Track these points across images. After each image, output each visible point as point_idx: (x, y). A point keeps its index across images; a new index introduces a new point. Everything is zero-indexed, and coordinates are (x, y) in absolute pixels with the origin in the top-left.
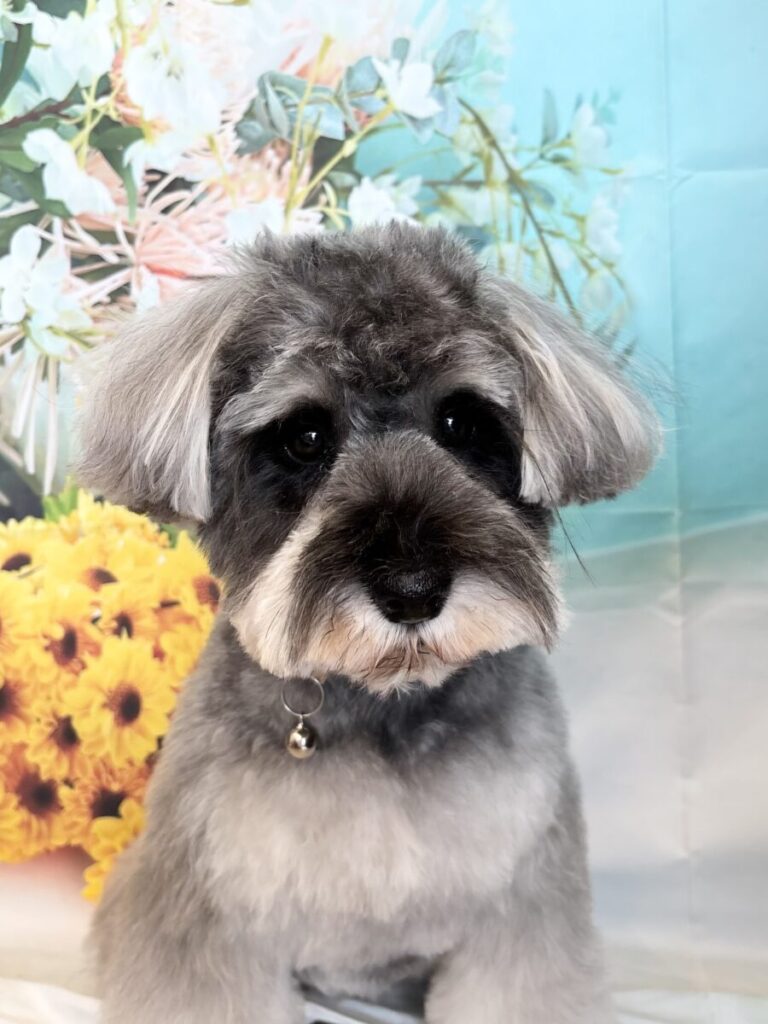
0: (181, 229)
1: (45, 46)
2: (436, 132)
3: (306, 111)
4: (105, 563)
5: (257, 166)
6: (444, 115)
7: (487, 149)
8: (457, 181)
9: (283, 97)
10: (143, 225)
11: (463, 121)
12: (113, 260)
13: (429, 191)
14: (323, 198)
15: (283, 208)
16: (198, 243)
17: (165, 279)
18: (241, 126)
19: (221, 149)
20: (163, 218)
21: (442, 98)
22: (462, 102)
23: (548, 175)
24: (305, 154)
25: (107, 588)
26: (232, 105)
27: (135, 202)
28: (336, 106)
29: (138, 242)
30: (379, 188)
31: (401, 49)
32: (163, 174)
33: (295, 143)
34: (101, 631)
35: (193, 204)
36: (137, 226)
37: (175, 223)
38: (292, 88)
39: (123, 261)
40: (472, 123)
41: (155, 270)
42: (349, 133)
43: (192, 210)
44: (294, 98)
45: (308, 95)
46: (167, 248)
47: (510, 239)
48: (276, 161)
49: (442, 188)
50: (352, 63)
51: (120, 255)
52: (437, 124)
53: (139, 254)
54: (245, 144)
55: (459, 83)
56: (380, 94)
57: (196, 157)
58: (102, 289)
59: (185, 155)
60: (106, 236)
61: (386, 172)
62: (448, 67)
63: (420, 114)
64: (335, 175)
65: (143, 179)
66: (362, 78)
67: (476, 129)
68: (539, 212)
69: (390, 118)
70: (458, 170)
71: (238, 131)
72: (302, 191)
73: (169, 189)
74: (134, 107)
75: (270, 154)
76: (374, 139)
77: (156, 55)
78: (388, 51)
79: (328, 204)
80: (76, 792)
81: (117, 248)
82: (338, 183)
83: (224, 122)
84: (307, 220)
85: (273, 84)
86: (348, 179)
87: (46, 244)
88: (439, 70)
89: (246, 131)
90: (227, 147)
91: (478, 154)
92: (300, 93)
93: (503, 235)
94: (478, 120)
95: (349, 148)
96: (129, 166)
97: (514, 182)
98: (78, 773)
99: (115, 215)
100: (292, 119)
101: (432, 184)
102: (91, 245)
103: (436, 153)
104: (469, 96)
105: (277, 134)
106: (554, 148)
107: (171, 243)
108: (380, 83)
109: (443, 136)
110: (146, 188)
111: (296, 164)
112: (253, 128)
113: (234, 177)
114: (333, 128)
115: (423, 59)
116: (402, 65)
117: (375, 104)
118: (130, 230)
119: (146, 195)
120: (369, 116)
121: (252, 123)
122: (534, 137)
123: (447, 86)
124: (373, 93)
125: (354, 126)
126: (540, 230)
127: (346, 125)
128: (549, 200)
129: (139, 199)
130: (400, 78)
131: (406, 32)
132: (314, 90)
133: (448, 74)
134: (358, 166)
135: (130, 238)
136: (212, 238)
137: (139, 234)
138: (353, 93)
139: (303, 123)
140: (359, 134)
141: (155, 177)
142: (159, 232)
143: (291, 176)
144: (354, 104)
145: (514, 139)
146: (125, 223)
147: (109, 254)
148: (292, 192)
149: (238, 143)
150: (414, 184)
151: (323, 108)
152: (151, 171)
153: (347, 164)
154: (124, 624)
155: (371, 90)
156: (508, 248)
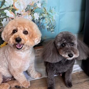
1: (7, 2)
13: (40, 14)
23: (50, 13)
28: (33, 7)
32: (19, 13)
35: (21, 16)
52: (41, 8)
54: (26, 11)
57: (22, 12)
61: (37, 12)
67: (44, 9)
68: (49, 16)
70: (43, 12)
74: (16, 8)
77: (18, 3)
79: (32, 15)
83: (24, 9)
85: (28, 6)
87: (7, 20)
88: (41, 4)
97: (47, 13)
99: (14, 17)
104: (44, 6)
110: (17, 15)
111: (30, 12)
122: (49, 10)
130: (38, 4)
131: (39, 1)
139: (30, 9)
156: (47, 19)
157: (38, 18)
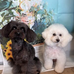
1: (14, 3)
8: (44, 14)
11: (44, 10)
12: (19, 20)
21: (43, 8)
23: (50, 14)
24: (34, 12)
27: (21, 16)
30: (39, 15)
31: (41, 5)
35: (26, 16)
44: (34, 8)
50: (38, 6)
53: (21, 20)
56: (39, 8)
59: (25, 12)
60: (19, 18)
61: (39, 13)
63: (42, 9)
65: (22, 14)
68: (49, 16)
69: (40, 10)
71: (29, 11)
72: (34, 15)
73: (24, 15)
74: (21, 8)
75: (32, 12)
77: (23, 4)
85: (32, 7)
86: (37, 14)
87: (14, 18)
88: (43, 6)
91: (45, 12)
97: (47, 14)
100: (33, 10)
102: (17, 19)
103: (42, 12)
106: (50, 12)
114: (36, 10)
118: (21, 18)
122: (49, 11)
128: (50, 16)
130: (41, 7)
131: (41, 3)
138: (37, 8)
140: (38, 11)
142: (23, 18)
147: (19, 19)
150: (41, 14)
153: (37, 13)
156: (47, 19)
157: (40, 18)
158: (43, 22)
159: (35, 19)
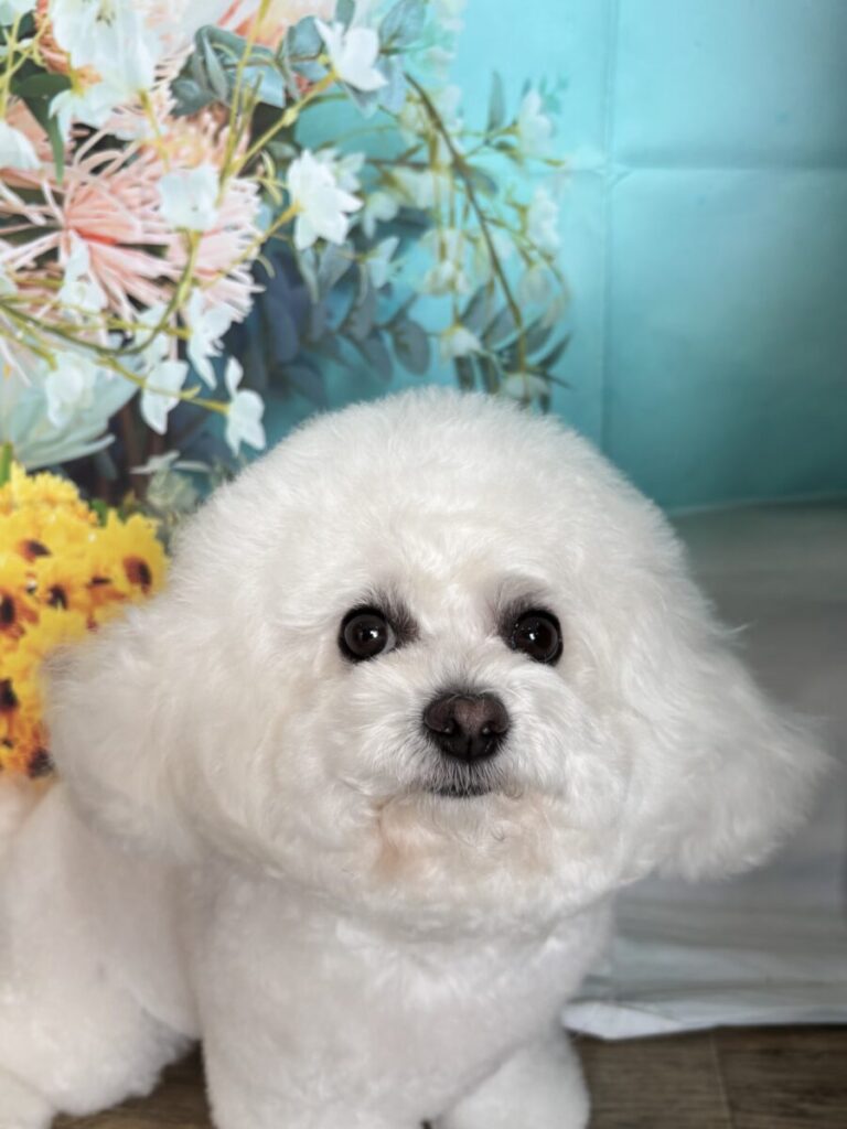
0: (112, 192)
2: (381, 108)
3: (246, 73)
4: (39, 536)
5: (192, 130)
6: (389, 89)
7: (433, 132)
9: (222, 56)
10: (73, 185)
11: (409, 99)
12: (40, 221)
13: (372, 170)
14: (261, 168)
15: (217, 177)
16: (130, 208)
17: (97, 246)
18: (178, 84)
19: (155, 108)
20: (92, 179)
21: (387, 70)
22: (409, 78)
24: (243, 120)
25: (41, 561)
26: (167, 60)
27: (62, 158)
28: (277, 70)
29: (67, 203)
30: (320, 161)
31: (345, 11)
32: (93, 131)
33: (234, 108)
34: (38, 601)
35: (125, 164)
36: (65, 186)
37: (107, 185)
38: (231, 46)
39: (51, 223)
40: (418, 102)
41: (85, 235)
42: (290, 101)
43: (124, 172)
44: (233, 59)
45: (247, 56)
46: (98, 212)
47: (452, 224)
48: (213, 126)
49: (386, 168)
50: (294, 22)
51: (47, 217)
52: (382, 99)
53: (67, 217)
54: (181, 106)
55: (406, 57)
56: (322, 59)
57: (127, 114)
58: (27, 252)
59: (116, 110)
60: (32, 195)
61: (328, 145)
62: (394, 37)
63: (365, 84)
64: (274, 145)
65: (70, 134)
66: (303, 40)
67: (422, 109)
68: (482, 199)
69: (333, 88)
70: (403, 150)
72: (239, 159)
73: (99, 147)
74: (61, 52)
75: (207, 117)
76: (315, 109)
78: (332, 13)
79: (265, 174)
80: (15, 752)
81: (44, 209)
82: (277, 153)
83: (158, 79)
84: (243, 190)
85: (212, 40)
86: (288, 150)
88: (385, 40)
89: (183, 91)
90: (161, 106)
91: (423, 135)
92: (240, 53)
93: (446, 220)
94: (425, 100)
95: (290, 117)
96: (55, 118)
97: (458, 167)
98: (16, 734)
99: (41, 172)
100: (231, 80)
101: (373, 161)
102: (15, 203)
103: (380, 130)
104: (416, 73)
105: (216, 97)
106: (499, 134)
107: (102, 207)
108: (322, 48)
109: (388, 112)
110: (73, 145)
111: (234, 131)
112: (191, 89)
113: (169, 138)
115: (369, 25)
116: (346, 29)
117: (317, 71)
118: (58, 189)
119: (74, 151)
120: (311, 84)
121: (189, 82)
123: (393, 58)
124: (314, 58)
125: (296, 93)
126: (482, 217)
127: (287, 91)
129: (66, 156)
130: (343, 44)
132: (254, 50)
133: (395, 44)
134: (299, 136)
135: (59, 199)
136: (144, 203)
137: (68, 195)
138: (294, 56)
139: (243, 86)
140: (300, 103)
141: (84, 133)
142: (89, 195)
143: (228, 143)
144: (295, 69)
145: (460, 122)
146: (52, 182)
147: (35, 214)
148: (229, 160)
149: (172, 103)
150: (356, 161)
151: (263, 71)
152: (78, 126)
154: (58, 596)
155: (313, 54)
157: (345, 224)
158: (387, 289)
159: (257, 221)
